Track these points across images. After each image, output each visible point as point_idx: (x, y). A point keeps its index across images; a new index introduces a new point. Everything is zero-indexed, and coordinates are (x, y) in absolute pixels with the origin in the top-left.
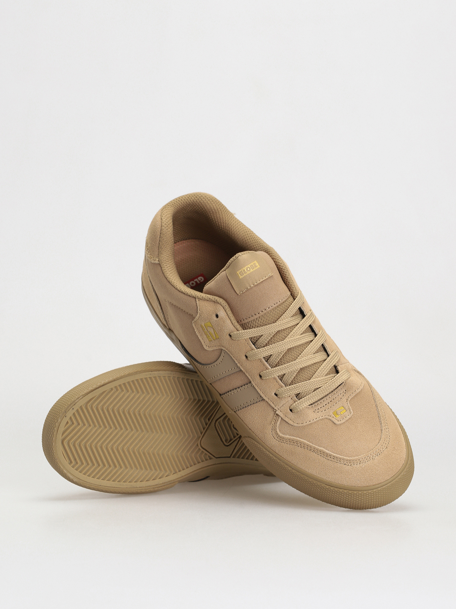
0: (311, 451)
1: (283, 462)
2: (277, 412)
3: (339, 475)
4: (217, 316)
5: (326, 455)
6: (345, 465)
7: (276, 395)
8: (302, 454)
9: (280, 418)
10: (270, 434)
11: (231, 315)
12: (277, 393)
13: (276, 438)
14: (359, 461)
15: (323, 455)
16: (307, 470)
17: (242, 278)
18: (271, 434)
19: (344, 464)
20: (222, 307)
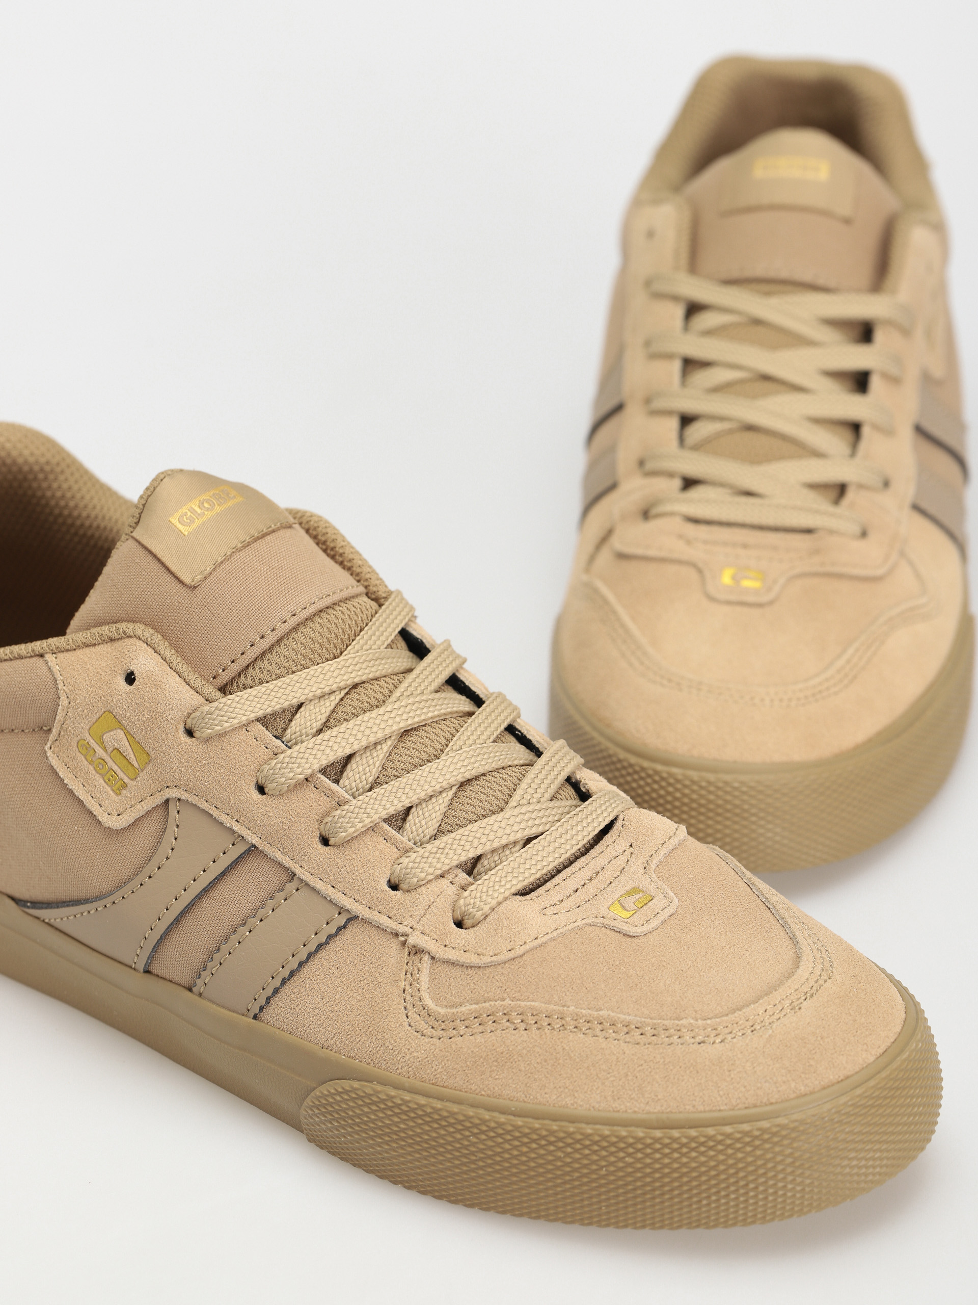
0: (566, 1029)
1: (472, 1106)
2: (411, 941)
3: (691, 1080)
4: (130, 679)
5: (625, 1030)
6: (702, 1044)
7: (394, 887)
8: (537, 1049)
9: (426, 958)
10: (401, 1025)
11: (176, 660)
12: (394, 880)
13: (429, 1031)
14: (747, 1023)
15: (614, 1034)
16: (569, 1101)
17: (190, 533)
18: (406, 1024)
19: (699, 1043)
20: (141, 643)
